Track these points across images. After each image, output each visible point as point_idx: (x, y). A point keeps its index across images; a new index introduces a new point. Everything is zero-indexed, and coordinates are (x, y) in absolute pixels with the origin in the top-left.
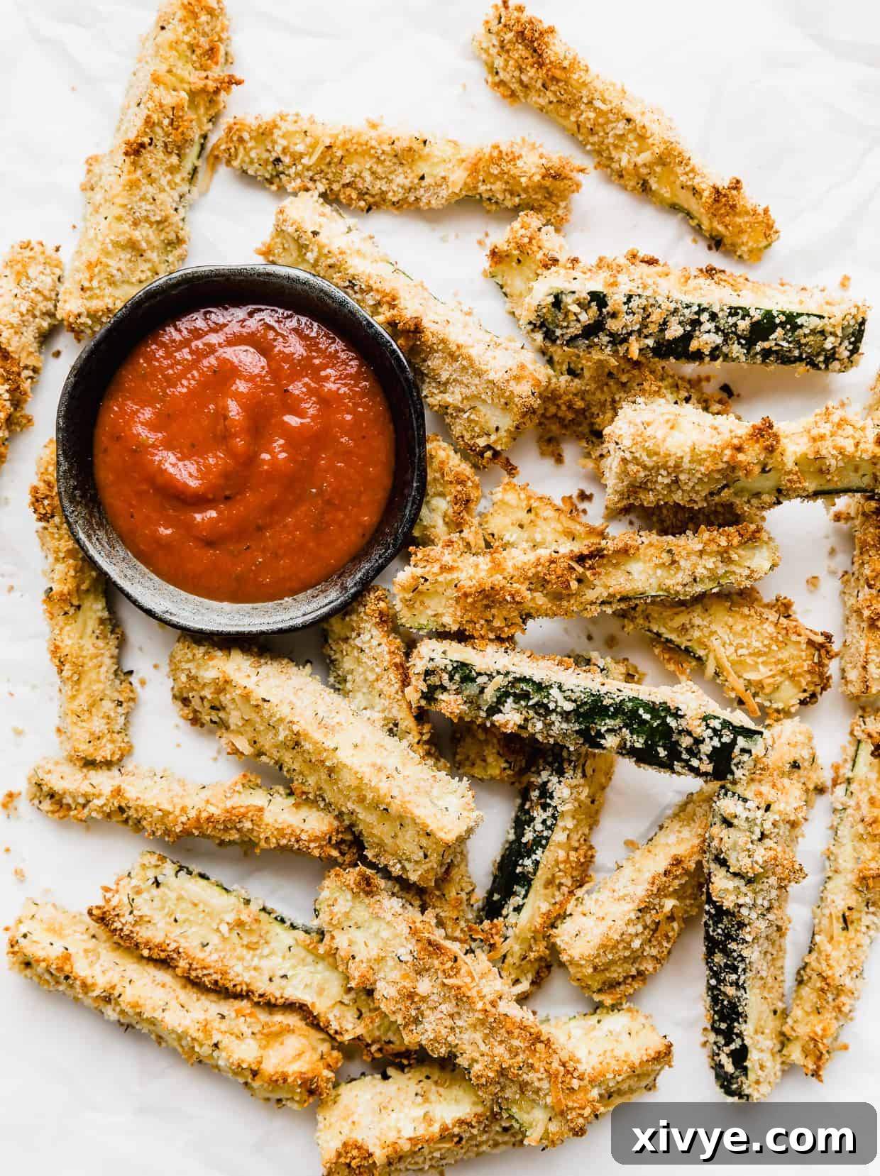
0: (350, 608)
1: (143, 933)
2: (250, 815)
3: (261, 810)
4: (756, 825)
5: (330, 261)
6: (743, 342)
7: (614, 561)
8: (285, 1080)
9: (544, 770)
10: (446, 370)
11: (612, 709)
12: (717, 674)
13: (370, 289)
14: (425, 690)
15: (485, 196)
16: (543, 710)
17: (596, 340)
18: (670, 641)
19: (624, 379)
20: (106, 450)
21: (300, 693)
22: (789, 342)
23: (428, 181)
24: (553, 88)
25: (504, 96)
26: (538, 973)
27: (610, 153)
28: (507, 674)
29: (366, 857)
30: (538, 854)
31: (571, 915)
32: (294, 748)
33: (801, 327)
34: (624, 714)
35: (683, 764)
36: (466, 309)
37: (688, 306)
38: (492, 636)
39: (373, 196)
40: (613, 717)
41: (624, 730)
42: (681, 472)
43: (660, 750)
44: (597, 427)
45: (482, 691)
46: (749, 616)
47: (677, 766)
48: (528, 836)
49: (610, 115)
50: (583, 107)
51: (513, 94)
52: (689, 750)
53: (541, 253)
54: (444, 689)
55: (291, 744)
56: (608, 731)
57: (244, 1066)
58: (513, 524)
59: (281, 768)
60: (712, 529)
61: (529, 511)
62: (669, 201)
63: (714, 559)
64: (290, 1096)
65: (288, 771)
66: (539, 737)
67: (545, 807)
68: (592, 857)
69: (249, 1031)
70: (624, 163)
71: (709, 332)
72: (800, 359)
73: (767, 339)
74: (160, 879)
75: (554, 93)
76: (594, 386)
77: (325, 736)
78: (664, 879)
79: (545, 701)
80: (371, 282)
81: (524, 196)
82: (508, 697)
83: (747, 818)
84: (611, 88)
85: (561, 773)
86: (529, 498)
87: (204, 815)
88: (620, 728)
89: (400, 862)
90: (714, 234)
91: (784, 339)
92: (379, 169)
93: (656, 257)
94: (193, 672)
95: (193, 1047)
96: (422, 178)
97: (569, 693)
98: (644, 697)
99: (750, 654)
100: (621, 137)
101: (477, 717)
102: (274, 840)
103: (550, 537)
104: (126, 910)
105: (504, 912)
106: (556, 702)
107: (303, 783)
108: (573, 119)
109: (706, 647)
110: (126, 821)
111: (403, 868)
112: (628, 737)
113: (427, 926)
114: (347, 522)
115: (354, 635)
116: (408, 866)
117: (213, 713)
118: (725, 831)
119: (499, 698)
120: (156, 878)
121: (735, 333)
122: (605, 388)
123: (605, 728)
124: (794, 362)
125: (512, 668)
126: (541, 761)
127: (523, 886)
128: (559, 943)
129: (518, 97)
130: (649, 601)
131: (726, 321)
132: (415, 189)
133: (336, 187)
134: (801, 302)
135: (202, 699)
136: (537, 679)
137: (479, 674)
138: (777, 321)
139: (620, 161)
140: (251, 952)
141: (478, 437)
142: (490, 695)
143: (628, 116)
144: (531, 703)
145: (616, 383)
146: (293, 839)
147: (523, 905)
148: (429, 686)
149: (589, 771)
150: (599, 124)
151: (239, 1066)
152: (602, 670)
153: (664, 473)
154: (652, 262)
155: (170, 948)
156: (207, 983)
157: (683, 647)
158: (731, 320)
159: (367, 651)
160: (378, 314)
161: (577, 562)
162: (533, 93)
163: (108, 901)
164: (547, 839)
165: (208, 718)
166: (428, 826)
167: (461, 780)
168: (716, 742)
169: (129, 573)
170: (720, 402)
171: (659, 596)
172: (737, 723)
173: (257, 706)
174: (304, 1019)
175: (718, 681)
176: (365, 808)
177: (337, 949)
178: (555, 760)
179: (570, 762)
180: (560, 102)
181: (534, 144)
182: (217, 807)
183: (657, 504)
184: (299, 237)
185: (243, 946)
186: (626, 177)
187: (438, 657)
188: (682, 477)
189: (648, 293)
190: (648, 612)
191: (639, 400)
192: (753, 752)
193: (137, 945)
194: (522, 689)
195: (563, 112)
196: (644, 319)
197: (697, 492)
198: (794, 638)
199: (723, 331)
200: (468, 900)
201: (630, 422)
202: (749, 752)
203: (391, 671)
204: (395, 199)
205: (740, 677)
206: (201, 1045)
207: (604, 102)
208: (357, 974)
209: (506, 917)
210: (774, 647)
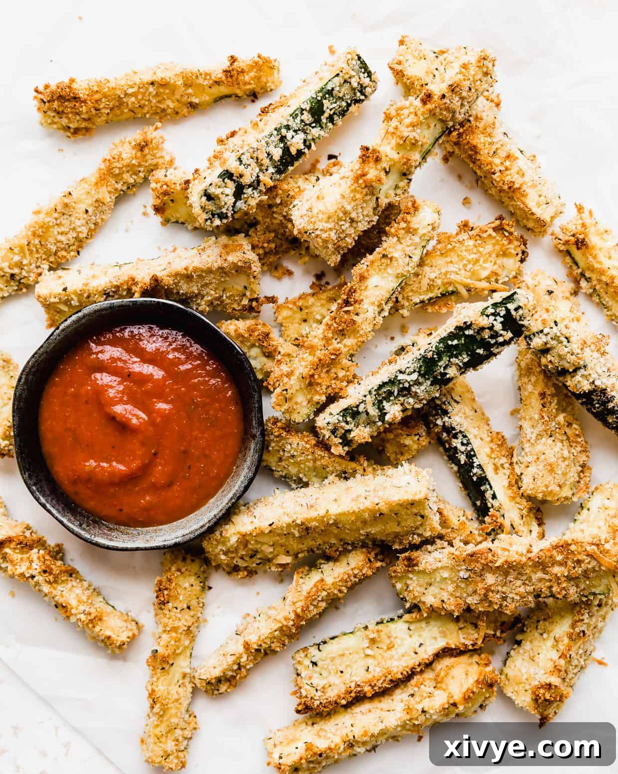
0: (266, 443)
1: (332, 694)
2: (320, 588)
3: (322, 580)
4: (559, 337)
5: (85, 295)
6: (314, 125)
7: (363, 288)
8: (473, 693)
9: (436, 420)
10: (193, 286)
11: (435, 356)
12: (469, 290)
13: (117, 287)
14: (341, 441)
15: (125, 188)
16: (406, 391)
17: (245, 196)
18: (431, 299)
19: (278, 201)
20: (76, 494)
21: (284, 505)
22: (335, 103)
23: (90, 210)
24: (101, 106)
25: (84, 135)
26: (536, 518)
27: (160, 108)
28: (370, 392)
29: (396, 550)
30: (476, 462)
31: (521, 474)
32: (308, 533)
33: (333, 89)
34: (444, 352)
35: (496, 346)
36: (171, 249)
37: (271, 135)
38: (345, 384)
39: (74, 245)
40: (440, 359)
41: (451, 360)
42: (350, 213)
43: (478, 351)
44: (290, 238)
45: (367, 413)
46: (454, 247)
47: (495, 350)
48: (463, 459)
49: (141, 90)
50: (125, 100)
51: (87, 130)
52: (492, 337)
53: (178, 185)
54: (349, 431)
55: (304, 533)
56: (445, 368)
57: (446, 706)
58: (300, 324)
59: (313, 551)
60: (392, 225)
61: (301, 309)
62: (212, 100)
63: (408, 238)
64: (483, 699)
65: (318, 549)
66: (418, 406)
67: (455, 436)
68: (503, 437)
69: (432, 688)
70: (172, 106)
71: (293, 137)
72: (349, 105)
73: (324, 112)
74: (314, 660)
75: (105, 108)
76: (268, 220)
77: (316, 510)
78: (546, 409)
79: (401, 386)
80: (115, 283)
81: (142, 169)
82: (382, 403)
83: (552, 338)
84: (128, 77)
85: (445, 413)
86: (294, 303)
87: (299, 611)
88: (449, 361)
89: (414, 534)
90: (248, 93)
91: (331, 104)
92: (62, 229)
93: (232, 130)
94: (224, 549)
95: (414, 724)
96: (87, 211)
97: (408, 370)
98: (444, 334)
99: (474, 264)
100: (157, 95)
101: (378, 429)
102: (344, 588)
103: (324, 311)
104: (313, 691)
105: (489, 505)
106: (407, 381)
107: (331, 547)
108: (126, 111)
109: (450, 283)
110: (266, 654)
111: (419, 535)
112: (457, 361)
113: (460, 549)
114: (223, 405)
115: (281, 453)
116: (420, 531)
117: (254, 559)
118: (549, 356)
119: (379, 408)
120: (312, 662)
121: (306, 125)
122: (275, 215)
123: (442, 369)
124: (348, 110)
125: (369, 388)
126: (431, 418)
127: (485, 484)
128: (530, 492)
129: (90, 128)
130: (399, 289)
131: (295, 124)
132: (89, 220)
133: (52, 259)
134: (321, 79)
135: (242, 558)
136: (386, 380)
137: (358, 406)
138: (319, 98)
139: (168, 106)
140: (393, 649)
141: (241, 301)
142: (374, 412)
143: (150, 82)
144: (396, 393)
145: (277, 207)
146: (352, 578)
147: (494, 493)
148: (340, 438)
149: (458, 399)
150: (141, 100)
151: (444, 709)
152: (413, 345)
153: (343, 223)
154: (233, 134)
155: (353, 688)
156: (387, 686)
157: (440, 295)
158: (298, 120)
159: (295, 453)
160: (134, 294)
161: (346, 306)
162: (95, 119)
163: (301, 697)
164: (472, 450)
165: (254, 565)
166: (408, 500)
167: (402, 465)
168: (500, 319)
169: (148, 537)
170: (334, 165)
171: (402, 282)
172: (500, 300)
173: (270, 532)
174: (452, 656)
175: (473, 293)
176: (371, 526)
177: (431, 606)
178: (436, 410)
179: (444, 403)
180: (112, 109)
181: (121, 141)
182: (301, 601)
183: (355, 241)
184: (60, 299)
185: (386, 651)
186: (179, 111)
187: (330, 419)
188: (353, 215)
189: (246, 148)
190: (405, 296)
191: (295, 203)
192: (521, 305)
193: (336, 703)
194: (385, 392)
195: (118, 112)
196: (257, 163)
197: (367, 216)
198: (485, 235)
199: (299, 130)
200: (467, 518)
201: (302, 216)
202: (519, 307)
203: (316, 451)
204: (85, 235)
205: (480, 281)
206: (417, 719)
207: (132, 87)
208: (453, 608)
209: (493, 506)
210: (481, 249)
